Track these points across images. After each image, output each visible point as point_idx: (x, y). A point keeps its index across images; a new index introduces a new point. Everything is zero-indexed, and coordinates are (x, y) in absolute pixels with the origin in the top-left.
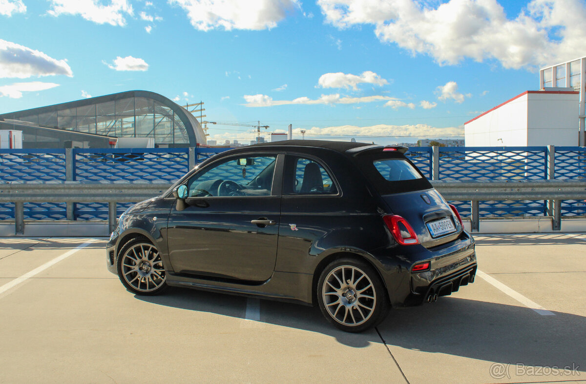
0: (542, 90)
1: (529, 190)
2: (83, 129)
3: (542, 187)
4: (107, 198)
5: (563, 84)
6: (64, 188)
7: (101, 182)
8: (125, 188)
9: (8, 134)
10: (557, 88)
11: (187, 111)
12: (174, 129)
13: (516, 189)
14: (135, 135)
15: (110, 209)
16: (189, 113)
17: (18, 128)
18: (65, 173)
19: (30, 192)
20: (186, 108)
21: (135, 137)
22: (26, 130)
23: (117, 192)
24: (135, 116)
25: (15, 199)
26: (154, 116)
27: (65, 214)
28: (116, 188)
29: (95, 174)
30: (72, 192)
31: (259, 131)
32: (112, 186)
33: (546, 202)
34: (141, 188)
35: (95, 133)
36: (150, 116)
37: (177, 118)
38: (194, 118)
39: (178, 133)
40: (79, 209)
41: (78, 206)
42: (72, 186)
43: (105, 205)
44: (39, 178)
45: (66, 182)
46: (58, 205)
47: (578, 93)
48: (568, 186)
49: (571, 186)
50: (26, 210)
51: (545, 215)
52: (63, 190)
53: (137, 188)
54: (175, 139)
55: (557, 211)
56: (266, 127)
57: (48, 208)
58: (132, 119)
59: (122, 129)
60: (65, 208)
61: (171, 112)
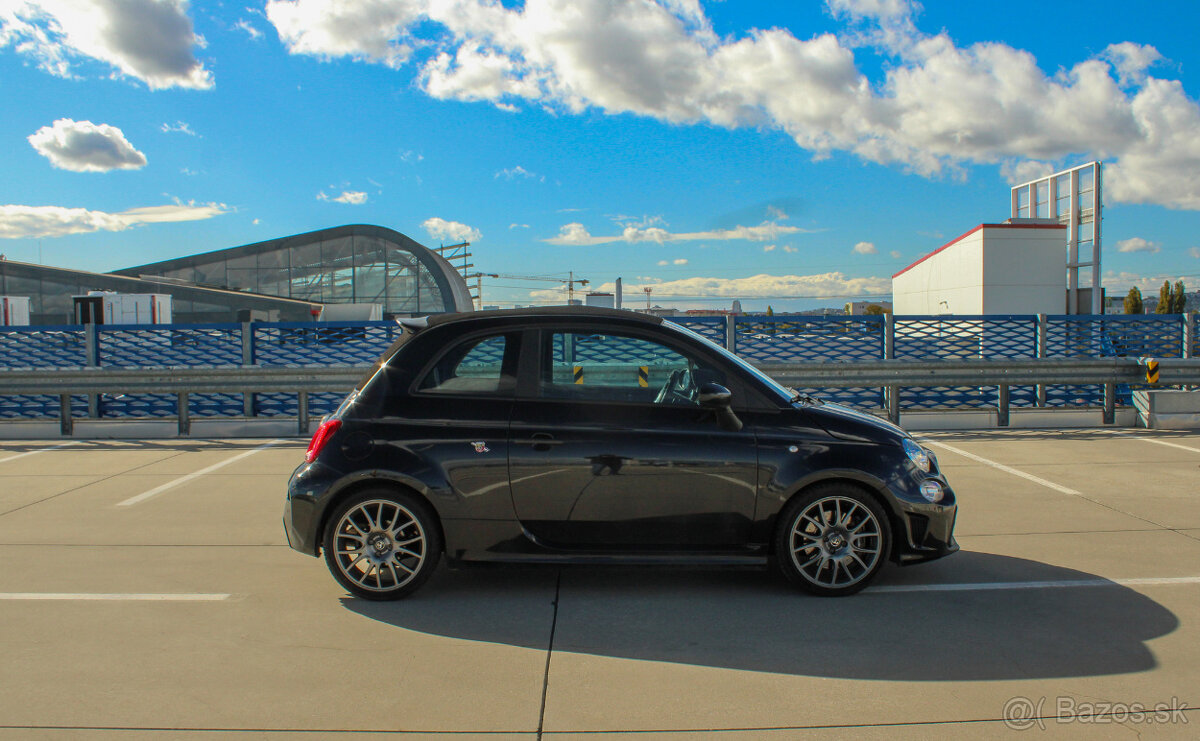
0: (1007, 222)
1: (855, 373)
2: (270, 291)
3: (872, 369)
4: (296, 387)
5: (1046, 213)
6: (240, 375)
7: (288, 366)
8: (319, 374)
9: (149, 300)
10: (1036, 219)
11: (441, 257)
12: (419, 288)
13: (837, 372)
14: (354, 298)
15: (299, 402)
16: (445, 261)
17: (164, 290)
18: (241, 355)
19: (197, 379)
20: (439, 253)
21: (354, 302)
22: (177, 293)
23: (309, 378)
24: (354, 267)
25: (177, 389)
26: (386, 266)
27: (241, 409)
28: (307, 374)
29: (281, 356)
30: (251, 379)
31: (571, 289)
32: (302, 370)
33: (883, 389)
34: (339, 374)
35: (288, 295)
36: (379, 267)
37: (424, 269)
38: (454, 270)
39: (425, 294)
40: (259, 402)
41: (259, 398)
42: (251, 371)
43: (294, 397)
44: (207, 361)
45: (244, 366)
46: (232, 397)
47: (1065, 227)
48: (907, 368)
49: (913, 368)
50: (191, 404)
51: (882, 407)
52: (238, 378)
53: (334, 374)
54: (421, 305)
55: (894, 403)
56: (584, 282)
57: (220, 401)
58: (348, 272)
59: (332, 287)
60: (242, 401)
61: (413, 260)
